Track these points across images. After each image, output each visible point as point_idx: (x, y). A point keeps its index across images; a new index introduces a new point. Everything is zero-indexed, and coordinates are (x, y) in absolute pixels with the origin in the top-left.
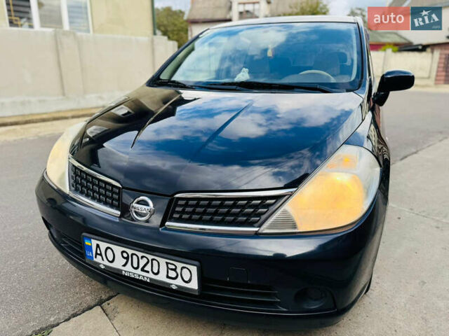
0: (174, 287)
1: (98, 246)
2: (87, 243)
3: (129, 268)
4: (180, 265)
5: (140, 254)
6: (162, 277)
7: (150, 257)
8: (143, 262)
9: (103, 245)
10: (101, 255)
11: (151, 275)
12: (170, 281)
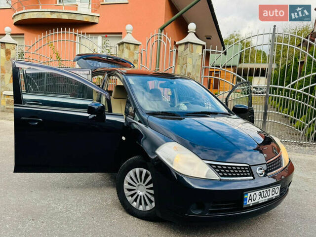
0: (274, 198)
1: (251, 195)
2: (245, 197)
3: (260, 199)
4: (276, 188)
5: (264, 190)
6: (271, 196)
7: (267, 190)
9: (252, 194)
10: (251, 199)
11: (268, 198)
12: (273, 196)
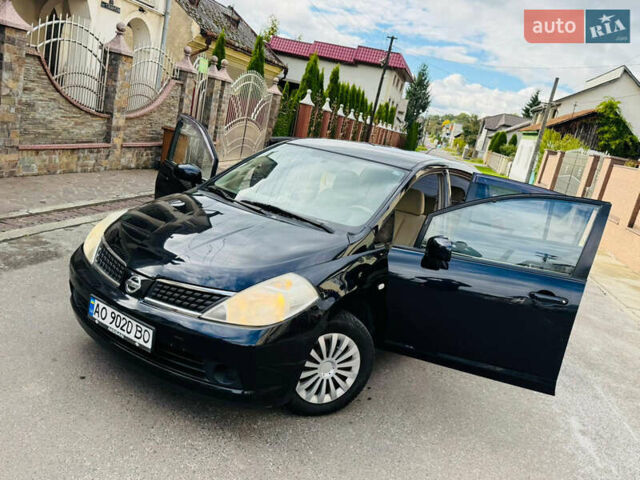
0: (137, 345)
1: (98, 305)
2: (92, 302)
3: (113, 326)
4: (144, 328)
5: (122, 316)
6: (131, 336)
7: (128, 319)
8: (123, 322)
9: (102, 305)
10: (98, 312)
11: (125, 334)
12: (135, 339)
